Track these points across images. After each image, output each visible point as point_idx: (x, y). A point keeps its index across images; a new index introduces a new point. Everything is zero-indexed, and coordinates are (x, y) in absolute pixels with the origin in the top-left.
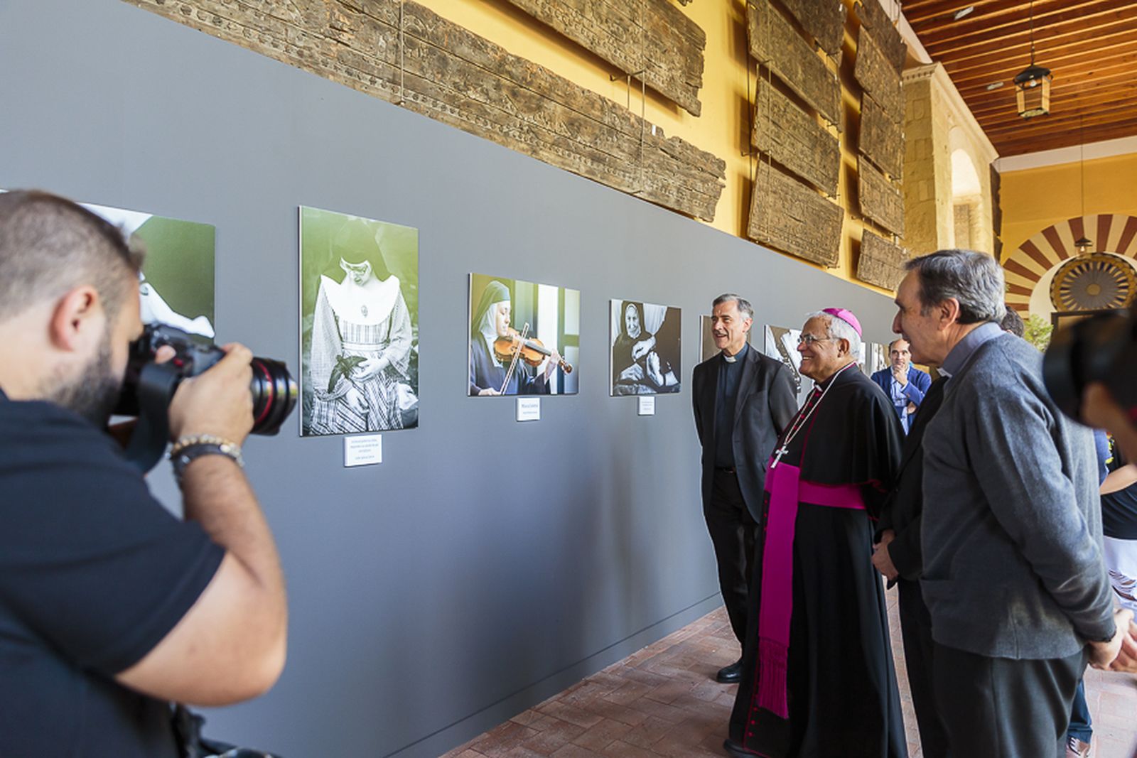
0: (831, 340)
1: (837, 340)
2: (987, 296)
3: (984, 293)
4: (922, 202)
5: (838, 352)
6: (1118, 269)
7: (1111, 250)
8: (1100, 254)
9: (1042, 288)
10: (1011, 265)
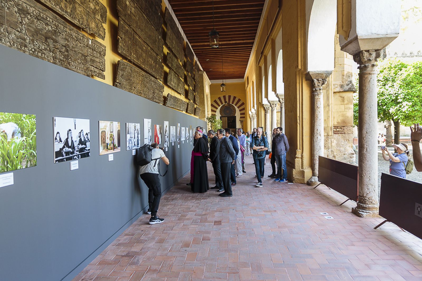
5: (199, 136)
6: (232, 107)
7: (231, 103)
8: (229, 103)
9: (218, 111)
10: (212, 105)
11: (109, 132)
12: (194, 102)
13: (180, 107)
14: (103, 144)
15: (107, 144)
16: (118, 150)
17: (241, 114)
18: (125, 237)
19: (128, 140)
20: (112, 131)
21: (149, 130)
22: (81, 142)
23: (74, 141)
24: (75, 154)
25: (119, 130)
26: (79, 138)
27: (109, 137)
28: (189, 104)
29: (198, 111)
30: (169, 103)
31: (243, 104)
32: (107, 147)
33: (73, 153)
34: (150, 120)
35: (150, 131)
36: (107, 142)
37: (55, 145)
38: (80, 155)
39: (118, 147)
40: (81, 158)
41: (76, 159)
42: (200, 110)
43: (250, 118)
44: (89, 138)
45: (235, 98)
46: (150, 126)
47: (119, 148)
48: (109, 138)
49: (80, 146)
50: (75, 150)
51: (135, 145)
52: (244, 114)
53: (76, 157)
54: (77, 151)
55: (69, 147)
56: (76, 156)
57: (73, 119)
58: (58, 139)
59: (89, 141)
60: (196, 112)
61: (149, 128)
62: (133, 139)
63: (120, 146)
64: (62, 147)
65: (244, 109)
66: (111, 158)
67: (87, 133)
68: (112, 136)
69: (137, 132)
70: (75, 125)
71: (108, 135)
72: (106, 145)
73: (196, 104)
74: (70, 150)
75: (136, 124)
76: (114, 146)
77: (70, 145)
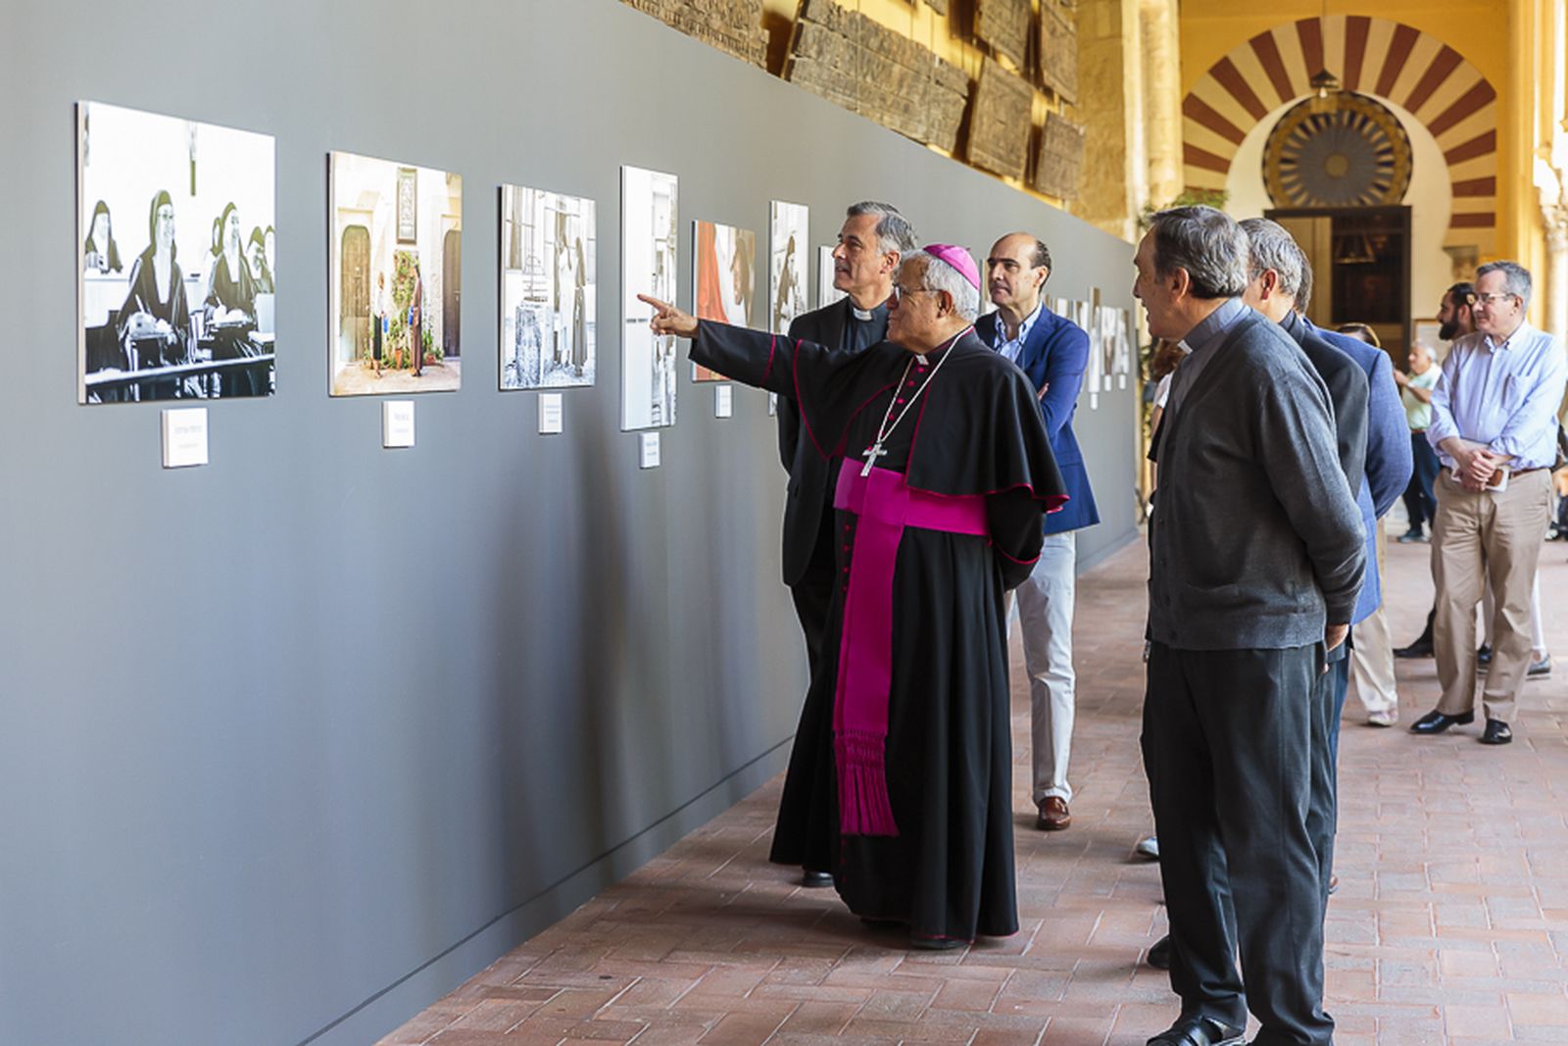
0: (928, 293)
1: (935, 293)
2: (1219, 268)
3: (1215, 263)
4: (1102, 39)
5: (938, 310)
6: (1377, 127)
7: (1367, 88)
8: (1349, 94)
9: (1248, 158)
10: (1193, 108)
11: (394, 240)
12: (1025, 75)
13: (906, 109)
14: (350, 320)
15: (378, 321)
16: (445, 378)
17: (1460, 189)
18: (490, 1004)
19: (509, 313)
20: (406, 231)
21: (660, 255)
22: (224, 292)
23: (186, 275)
24: (191, 366)
25: (450, 233)
26: (212, 259)
27: (390, 271)
28: (984, 86)
29: (1060, 157)
30: (814, 70)
31: (1481, 95)
32: (374, 349)
33: (177, 353)
34: (667, 183)
35: (670, 265)
36: (376, 310)
37: (87, 284)
38: (216, 377)
39: (447, 353)
40: (223, 394)
41: (195, 396)
42: (1076, 141)
43: (1545, 229)
44: (270, 266)
45: (1405, 39)
46: (668, 227)
47: (454, 365)
48: (388, 285)
49: (221, 317)
50: (188, 331)
51: (557, 356)
52: (1485, 187)
53: (192, 384)
54: (202, 345)
55: (160, 312)
56: (196, 378)
57: (180, 122)
58: (102, 246)
59: (272, 292)
60: (1046, 163)
61: (662, 246)
62: (543, 312)
63: (457, 354)
64: (118, 306)
65: (1485, 144)
66: (401, 426)
67: (257, 229)
68: (407, 272)
69: (575, 262)
70: (193, 163)
71: (382, 265)
72: (372, 328)
73: (1048, 93)
74: (163, 328)
75: (571, 204)
76: (421, 345)
77: (164, 298)
